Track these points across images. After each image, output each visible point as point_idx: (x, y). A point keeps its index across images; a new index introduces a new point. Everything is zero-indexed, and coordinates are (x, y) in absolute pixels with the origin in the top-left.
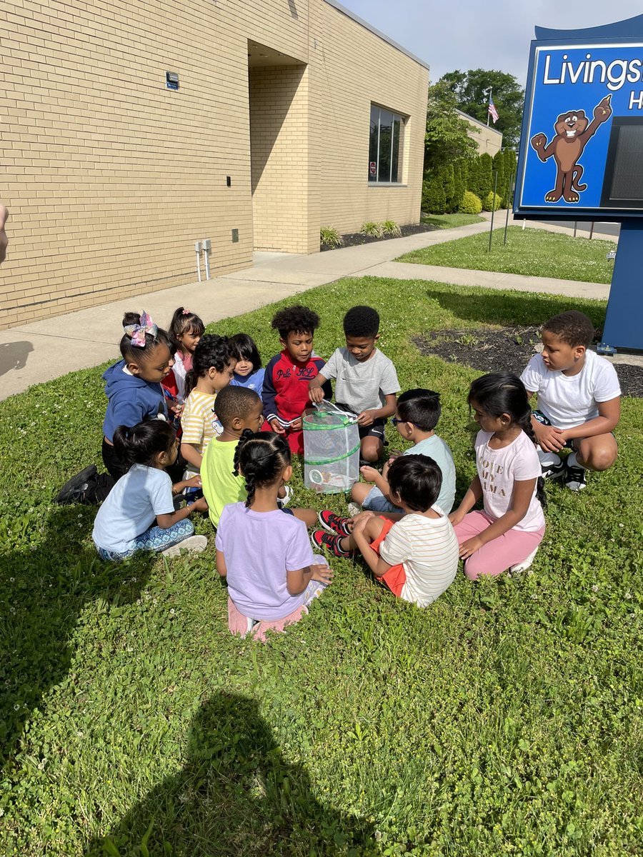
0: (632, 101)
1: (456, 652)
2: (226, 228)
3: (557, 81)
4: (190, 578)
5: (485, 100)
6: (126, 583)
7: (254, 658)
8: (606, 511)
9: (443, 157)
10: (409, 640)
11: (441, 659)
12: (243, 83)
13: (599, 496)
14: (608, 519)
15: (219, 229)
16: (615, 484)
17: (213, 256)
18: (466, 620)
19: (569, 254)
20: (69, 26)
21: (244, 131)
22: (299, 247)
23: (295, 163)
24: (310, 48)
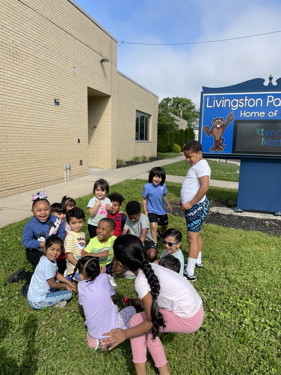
0: (241, 114)
1: (193, 352)
2: (77, 160)
3: (212, 107)
4: (70, 321)
5: (180, 109)
6: (40, 325)
7: (103, 360)
8: (249, 283)
9: (165, 131)
10: (172, 347)
11: (187, 355)
12: (85, 103)
13: (245, 276)
14: (250, 286)
15: (74, 160)
16: (251, 270)
17: (71, 171)
18: (195, 336)
19: (219, 170)
20: (15, 81)
21: (85, 121)
22: (107, 167)
23: (106, 133)
24: (112, 90)
